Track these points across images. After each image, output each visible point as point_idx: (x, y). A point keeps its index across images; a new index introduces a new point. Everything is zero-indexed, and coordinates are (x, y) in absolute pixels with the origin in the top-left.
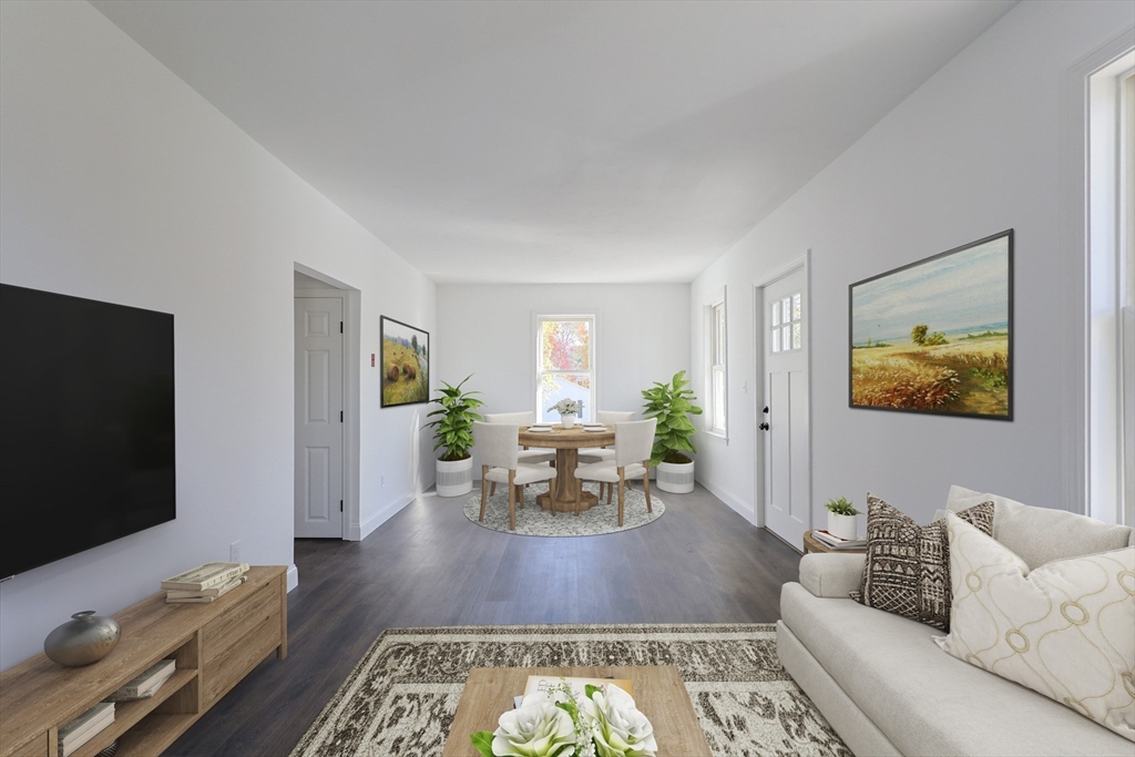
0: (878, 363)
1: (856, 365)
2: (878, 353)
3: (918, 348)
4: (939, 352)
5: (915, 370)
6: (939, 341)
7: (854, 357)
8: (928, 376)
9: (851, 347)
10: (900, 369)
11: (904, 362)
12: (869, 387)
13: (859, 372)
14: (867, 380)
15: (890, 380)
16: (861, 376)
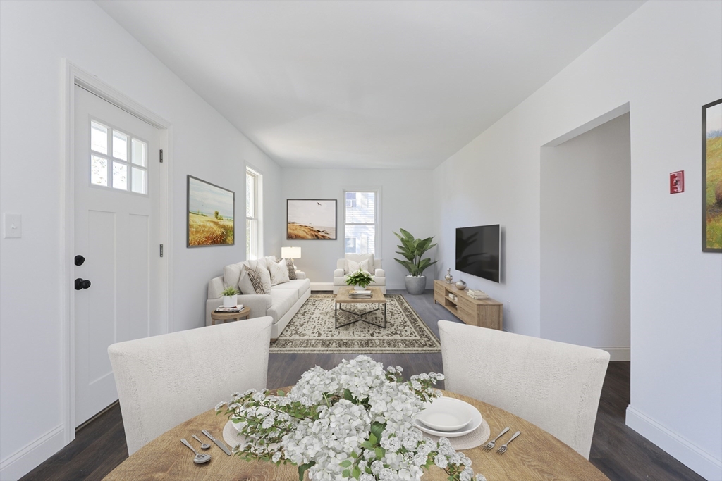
0: (202, 223)
1: (191, 223)
2: (203, 219)
3: (216, 220)
4: (221, 223)
5: (215, 228)
6: (221, 219)
7: (190, 218)
8: (219, 231)
9: (188, 212)
10: (210, 228)
11: (212, 225)
12: (198, 235)
13: (193, 227)
14: (197, 232)
15: (207, 232)
16: (194, 230)
